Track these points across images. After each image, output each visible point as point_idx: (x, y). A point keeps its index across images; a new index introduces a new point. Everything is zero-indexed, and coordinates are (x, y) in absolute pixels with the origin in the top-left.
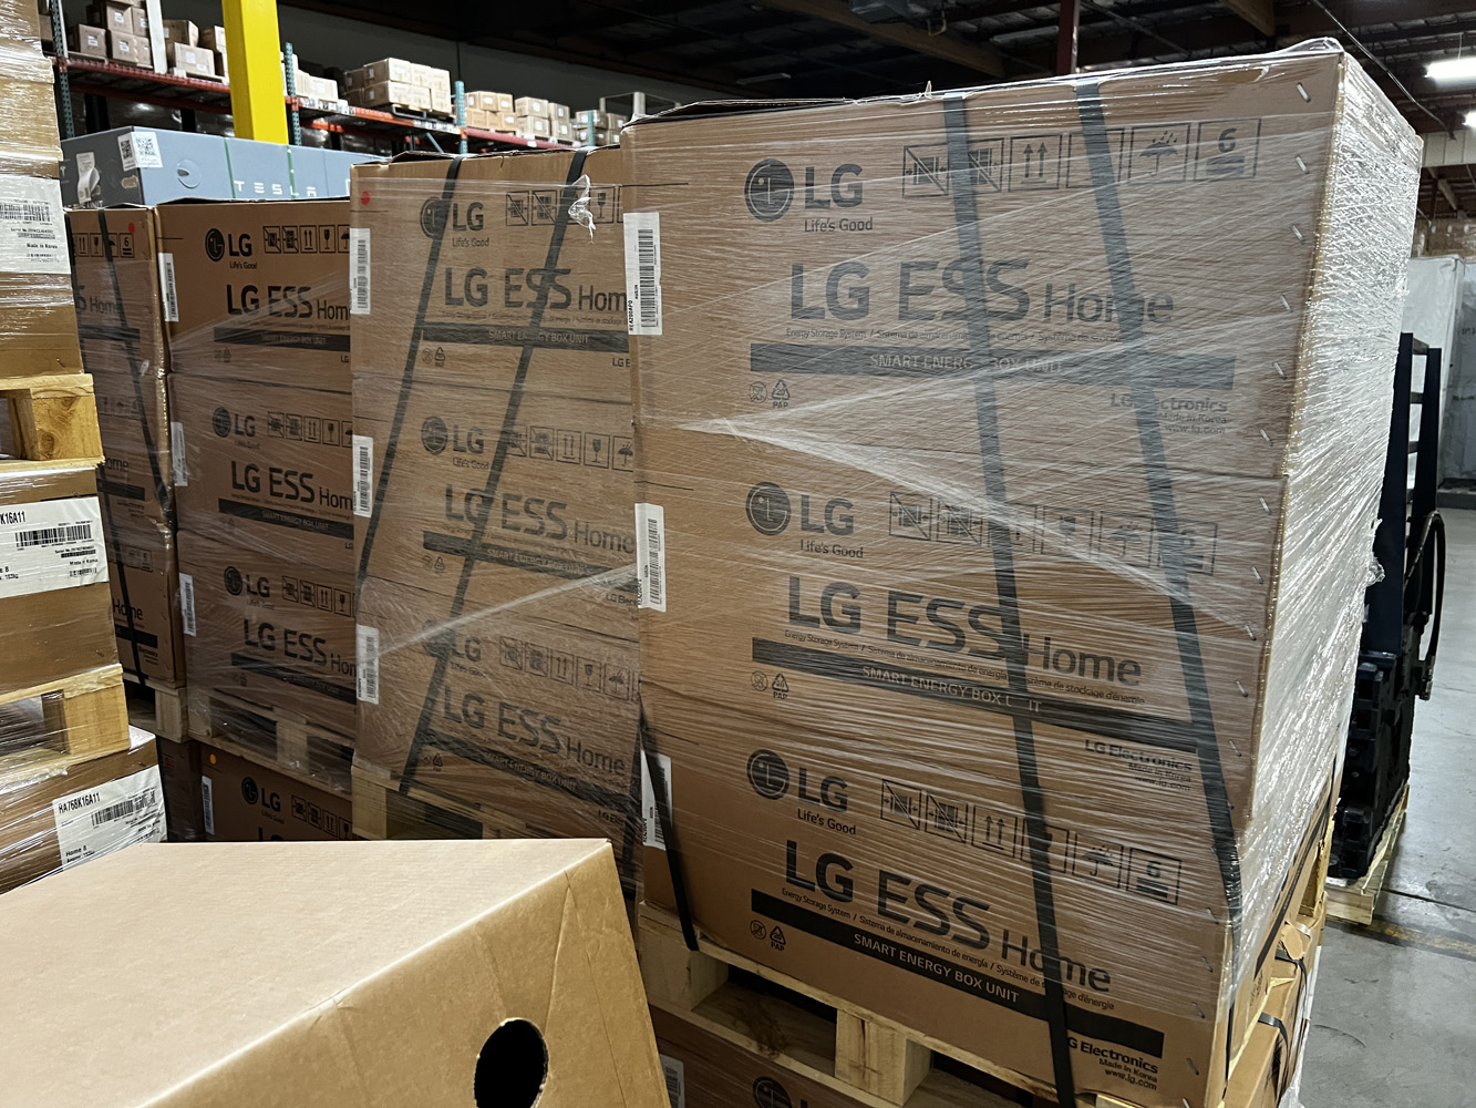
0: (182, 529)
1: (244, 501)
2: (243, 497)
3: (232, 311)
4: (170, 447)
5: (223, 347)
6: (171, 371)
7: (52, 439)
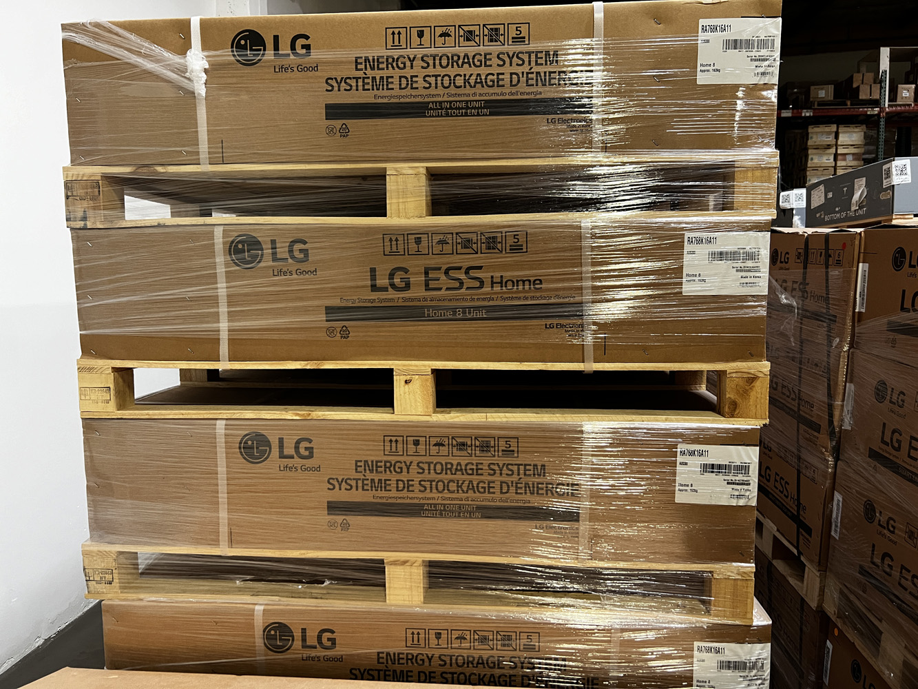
0: (841, 460)
1: (887, 455)
2: (887, 452)
3: (903, 309)
4: (843, 400)
5: (892, 335)
6: (853, 347)
7: (736, 404)
